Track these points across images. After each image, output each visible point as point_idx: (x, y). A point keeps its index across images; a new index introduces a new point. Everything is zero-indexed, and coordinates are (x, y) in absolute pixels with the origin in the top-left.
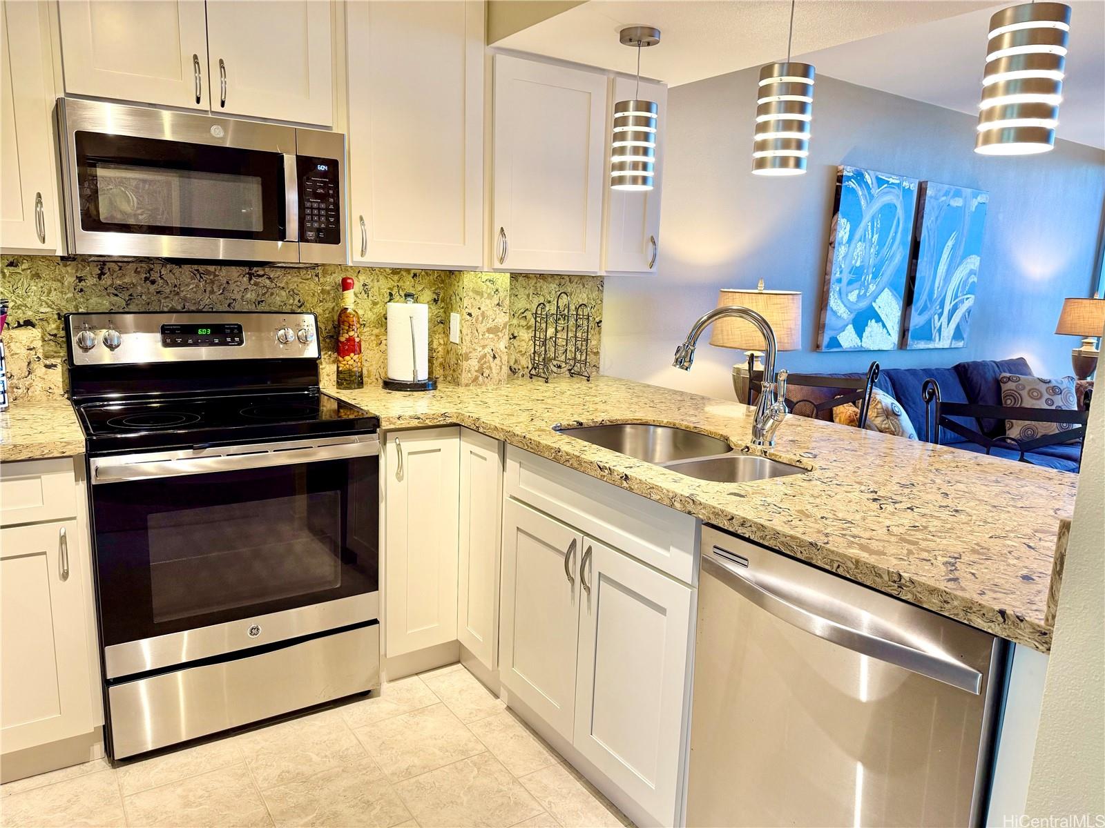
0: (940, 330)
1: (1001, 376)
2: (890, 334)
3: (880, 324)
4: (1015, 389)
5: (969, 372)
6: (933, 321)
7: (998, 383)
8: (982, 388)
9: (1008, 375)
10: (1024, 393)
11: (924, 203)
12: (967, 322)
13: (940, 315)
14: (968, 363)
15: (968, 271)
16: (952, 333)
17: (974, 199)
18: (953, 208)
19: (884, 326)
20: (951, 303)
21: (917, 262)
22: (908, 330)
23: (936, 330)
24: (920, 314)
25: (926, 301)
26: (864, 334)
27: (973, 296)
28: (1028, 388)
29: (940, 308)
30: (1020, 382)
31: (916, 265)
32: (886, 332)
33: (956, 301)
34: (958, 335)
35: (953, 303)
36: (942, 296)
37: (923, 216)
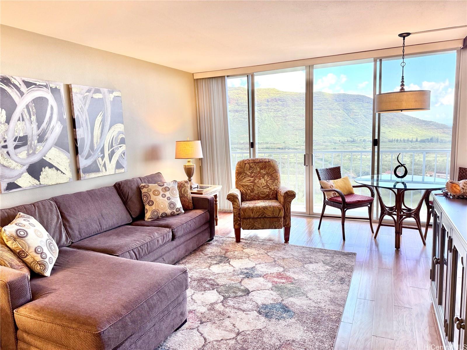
0: (105, 165)
1: (141, 186)
2: (64, 173)
3: (54, 168)
4: (147, 192)
5: (122, 187)
6: (97, 161)
7: (139, 189)
8: (129, 194)
9: (143, 184)
10: (151, 193)
11: (72, 96)
12: (124, 158)
13: (103, 158)
14: (121, 182)
15: (117, 132)
16: (114, 166)
17: (111, 94)
18: (96, 99)
19: (57, 169)
20: (109, 150)
21: (76, 130)
22: (80, 169)
23: (101, 166)
24: (86, 159)
25: (89, 151)
26: (40, 177)
27: (124, 145)
28: (152, 190)
29: (101, 154)
30: (149, 188)
31: (76, 131)
32: (60, 172)
33: (112, 149)
34: (119, 166)
35: (110, 150)
36: (101, 147)
37: (73, 104)
